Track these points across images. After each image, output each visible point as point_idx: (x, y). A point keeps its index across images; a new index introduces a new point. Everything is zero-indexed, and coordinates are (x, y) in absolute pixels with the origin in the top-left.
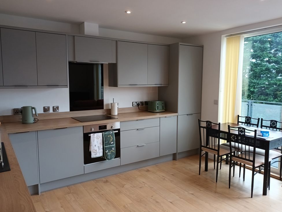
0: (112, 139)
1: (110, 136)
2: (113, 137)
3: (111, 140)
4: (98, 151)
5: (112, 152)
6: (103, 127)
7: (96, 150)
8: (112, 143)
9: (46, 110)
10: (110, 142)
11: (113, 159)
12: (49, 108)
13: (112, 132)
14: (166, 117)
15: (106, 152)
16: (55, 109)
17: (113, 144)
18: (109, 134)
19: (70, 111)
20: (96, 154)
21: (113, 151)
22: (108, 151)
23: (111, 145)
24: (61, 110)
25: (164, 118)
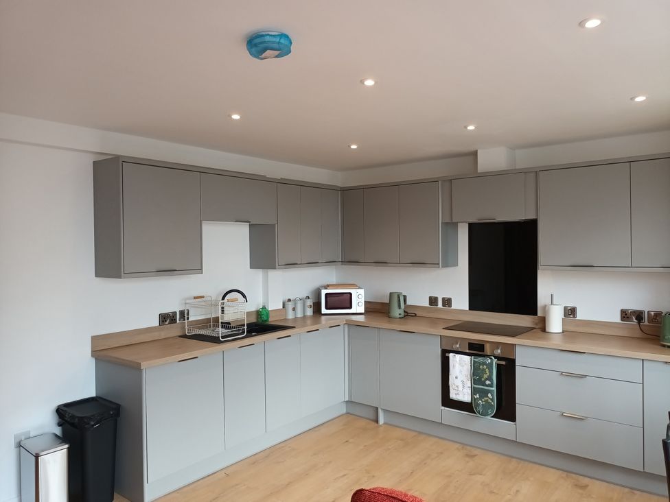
0: (488, 374)
1: (485, 367)
2: (491, 372)
3: (485, 376)
4: (461, 389)
5: (486, 401)
6: (477, 346)
7: (457, 387)
8: (488, 382)
9: (433, 301)
10: (483, 379)
11: (489, 418)
12: (436, 299)
13: (490, 361)
14: (666, 363)
15: (476, 397)
16: (447, 302)
17: (491, 386)
18: (484, 364)
19: (470, 309)
20: (458, 394)
21: (489, 400)
22: (478, 396)
23: (487, 386)
24: (454, 306)
25: (662, 364)
